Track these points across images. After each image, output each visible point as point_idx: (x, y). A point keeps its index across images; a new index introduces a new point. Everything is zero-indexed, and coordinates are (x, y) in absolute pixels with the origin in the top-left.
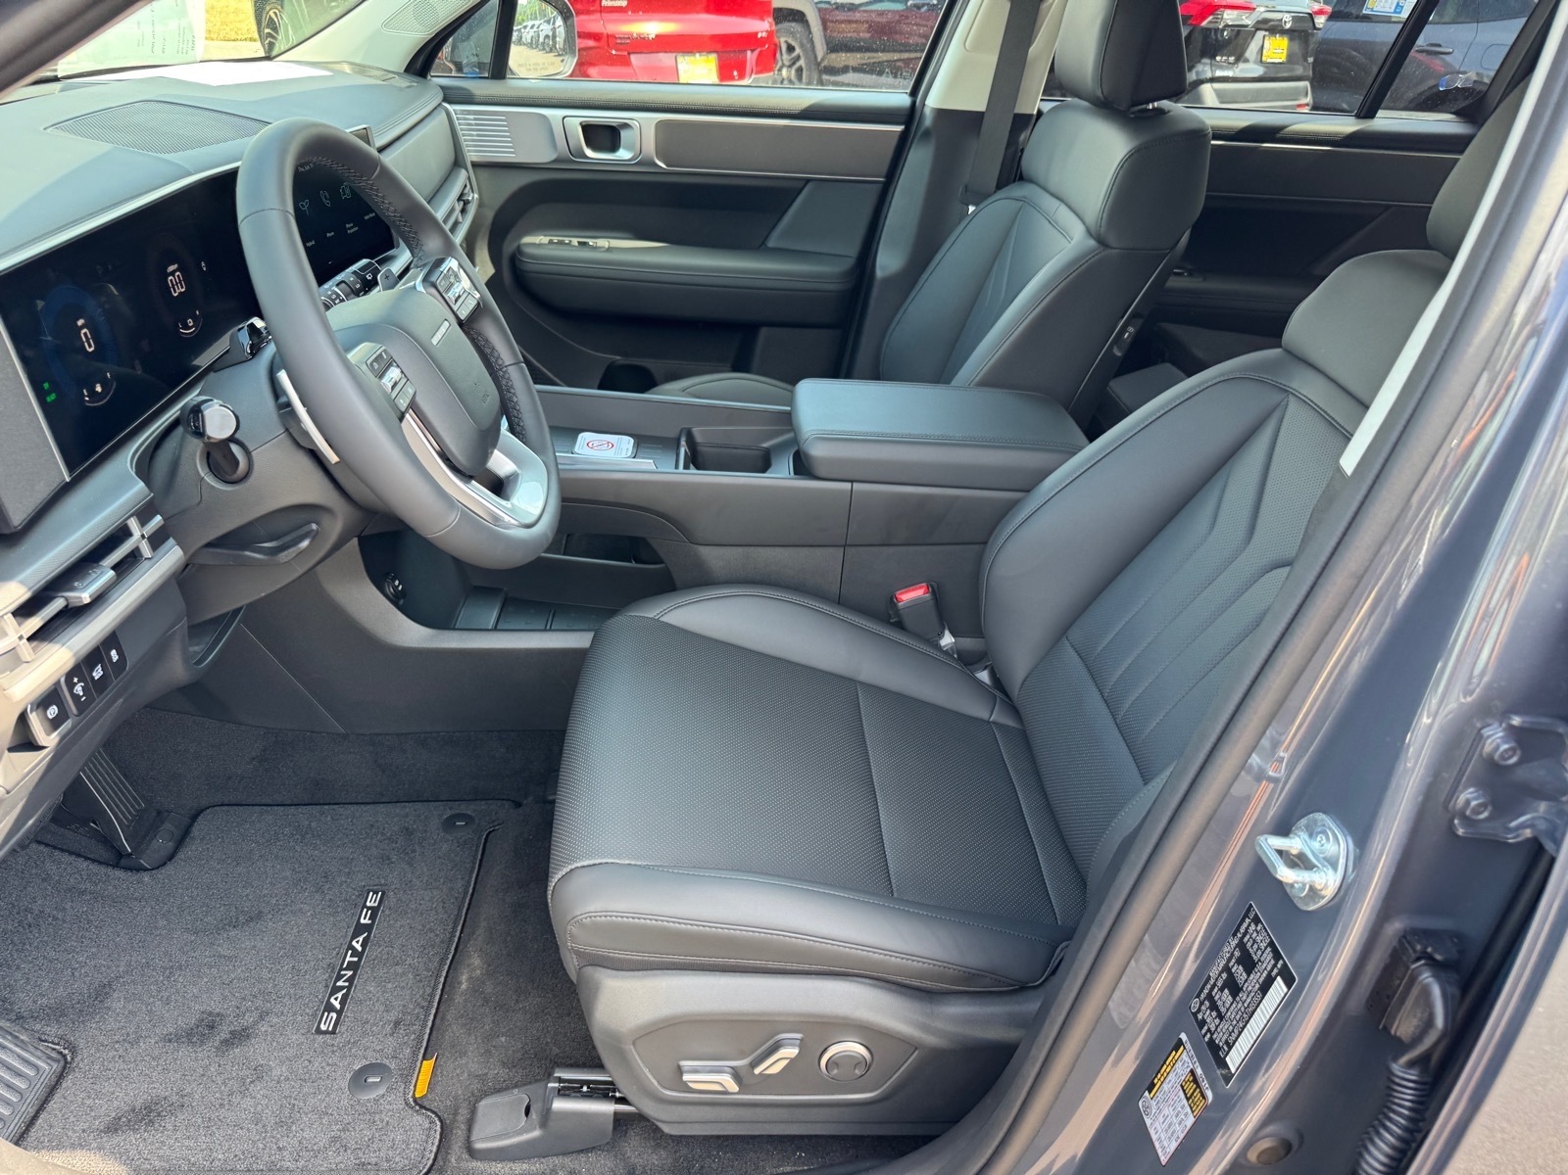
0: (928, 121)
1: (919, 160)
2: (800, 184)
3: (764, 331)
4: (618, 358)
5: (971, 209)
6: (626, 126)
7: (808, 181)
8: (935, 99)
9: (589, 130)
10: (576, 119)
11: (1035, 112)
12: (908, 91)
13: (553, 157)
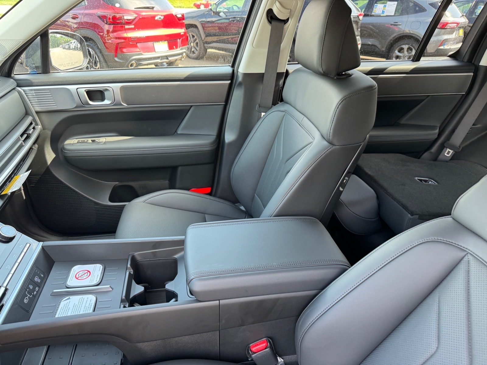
0: (240, 79)
1: (238, 95)
2: (189, 108)
3: (180, 169)
4: (117, 183)
5: (263, 114)
6: (107, 90)
7: (191, 106)
8: (242, 69)
9: (89, 93)
10: (83, 89)
11: (285, 71)
12: (231, 65)
13: (75, 106)
